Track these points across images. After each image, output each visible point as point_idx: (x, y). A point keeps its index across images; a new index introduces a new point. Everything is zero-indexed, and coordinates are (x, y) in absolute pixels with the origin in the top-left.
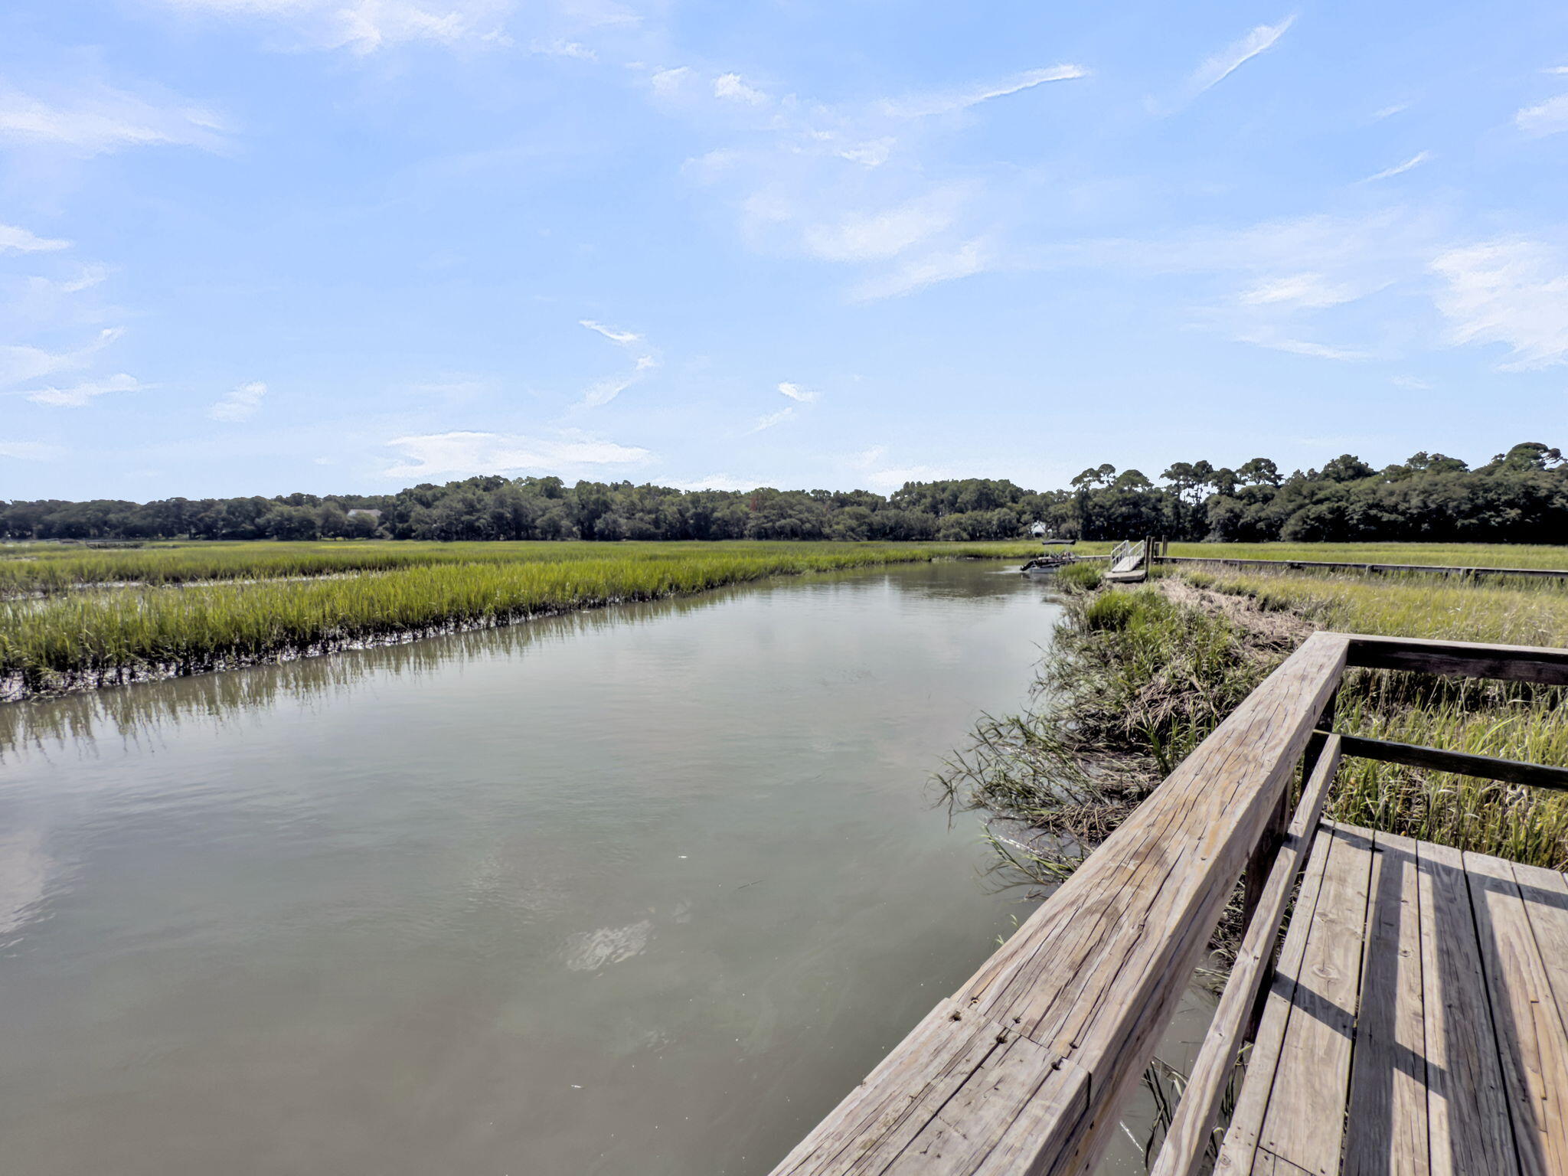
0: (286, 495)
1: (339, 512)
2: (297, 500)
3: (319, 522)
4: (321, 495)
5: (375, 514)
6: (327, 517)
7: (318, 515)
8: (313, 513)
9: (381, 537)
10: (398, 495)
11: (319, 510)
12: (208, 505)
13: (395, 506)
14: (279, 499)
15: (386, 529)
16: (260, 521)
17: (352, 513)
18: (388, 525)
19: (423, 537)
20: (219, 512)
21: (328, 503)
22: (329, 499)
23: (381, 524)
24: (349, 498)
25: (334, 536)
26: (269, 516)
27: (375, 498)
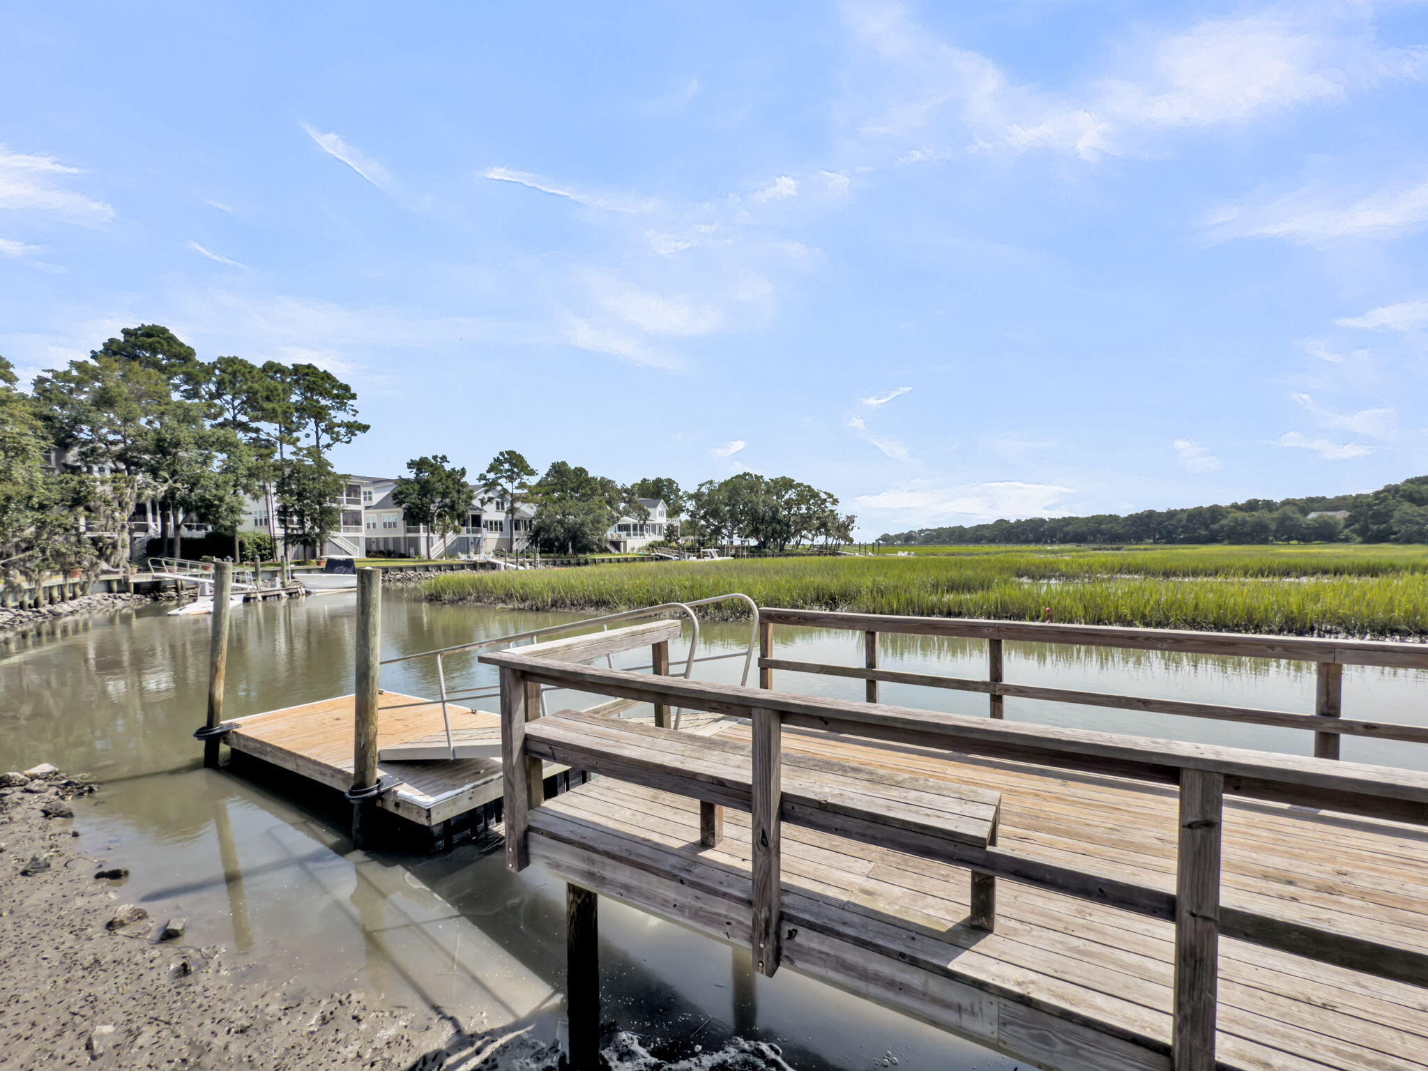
0: (1241, 501)
1: (1298, 515)
2: (1252, 506)
3: (1273, 526)
4: (1278, 499)
5: (1341, 515)
6: (1282, 521)
7: (1273, 520)
8: (1266, 516)
9: (1347, 540)
10: (1377, 494)
11: (1275, 515)
12: (1172, 514)
13: (1369, 505)
14: (1235, 506)
15: (1354, 531)
16: (1215, 527)
17: (1312, 515)
18: (1356, 526)
19: (1409, 540)
20: (1180, 521)
21: (1287, 508)
22: (1287, 503)
23: (1346, 527)
24: (1311, 500)
25: (1289, 539)
26: (1223, 522)
27: (1344, 498)
